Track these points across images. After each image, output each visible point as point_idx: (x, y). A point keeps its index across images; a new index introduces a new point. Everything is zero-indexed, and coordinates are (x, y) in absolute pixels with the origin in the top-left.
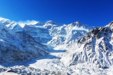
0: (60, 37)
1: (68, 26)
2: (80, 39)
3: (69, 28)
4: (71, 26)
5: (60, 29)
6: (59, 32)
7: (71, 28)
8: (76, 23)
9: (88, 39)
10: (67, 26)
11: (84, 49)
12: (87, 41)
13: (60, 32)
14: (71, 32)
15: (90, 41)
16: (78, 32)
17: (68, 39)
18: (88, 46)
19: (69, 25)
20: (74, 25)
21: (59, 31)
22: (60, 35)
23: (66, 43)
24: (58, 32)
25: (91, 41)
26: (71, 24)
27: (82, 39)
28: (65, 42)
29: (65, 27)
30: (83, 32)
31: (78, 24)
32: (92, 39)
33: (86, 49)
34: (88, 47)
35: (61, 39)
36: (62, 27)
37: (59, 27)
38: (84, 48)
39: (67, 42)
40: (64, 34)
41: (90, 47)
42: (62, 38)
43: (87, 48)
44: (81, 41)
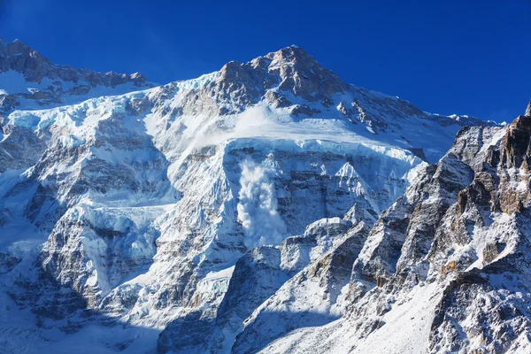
0: (85, 223)
1: (175, 103)
2: (358, 241)
3: (189, 120)
4: (208, 100)
5: (88, 131)
6: (76, 170)
7: (217, 118)
8: (264, 63)
9: (469, 224)
10: (170, 93)
11: (435, 340)
12: (460, 250)
13: (89, 165)
14: (216, 161)
15: (500, 246)
16: (300, 168)
17: (185, 247)
18: (481, 299)
19: (185, 86)
20: (250, 86)
21: (75, 151)
22: (86, 199)
23: (164, 295)
24: (60, 168)
25: (509, 250)
26: (217, 76)
27: (375, 240)
28: (141, 279)
29: (148, 106)
30: (345, 169)
31: (289, 83)
32: (519, 225)
33: (459, 337)
34: (482, 319)
35: (101, 244)
36: (103, 108)
37: (72, 109)
38: (445, 332)
39: (168, 282)
40: (134, 187)
41: (505, 314)
42: (104, 232)
43: (469, 322)
44: (364, 256)
